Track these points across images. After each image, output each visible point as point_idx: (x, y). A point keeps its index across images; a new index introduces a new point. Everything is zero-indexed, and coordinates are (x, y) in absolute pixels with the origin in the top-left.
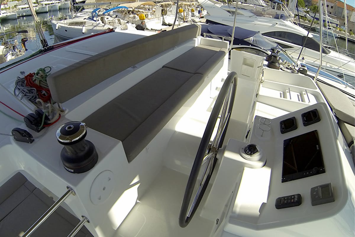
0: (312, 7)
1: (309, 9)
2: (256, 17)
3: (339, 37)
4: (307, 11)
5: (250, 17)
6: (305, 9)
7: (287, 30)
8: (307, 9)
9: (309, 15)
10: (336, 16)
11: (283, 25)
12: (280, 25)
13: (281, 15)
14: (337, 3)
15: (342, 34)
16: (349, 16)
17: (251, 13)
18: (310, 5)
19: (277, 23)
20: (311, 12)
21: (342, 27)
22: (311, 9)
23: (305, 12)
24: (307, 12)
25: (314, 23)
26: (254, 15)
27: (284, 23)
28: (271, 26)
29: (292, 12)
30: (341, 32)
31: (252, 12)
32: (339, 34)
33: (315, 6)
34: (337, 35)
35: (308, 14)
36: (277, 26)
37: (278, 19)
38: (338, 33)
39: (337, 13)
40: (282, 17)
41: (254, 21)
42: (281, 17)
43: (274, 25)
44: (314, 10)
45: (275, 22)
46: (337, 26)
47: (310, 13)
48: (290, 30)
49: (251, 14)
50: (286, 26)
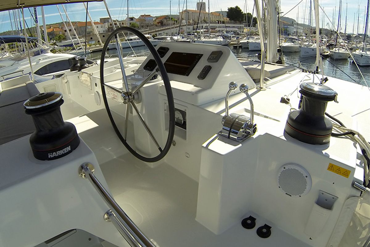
0: (57, 37)
1: (55, 41)
2: (18, 63)
3: (92, 51)
4: (54, 42)
5: (12, 65)
6: (51, 42)
7: (52, 60)
8: (52, 41)
9: (57, 46)
10: (81, 35)
11: (46, 58)
12: (43, 59)
13: (41, 49)
14: (78, 25)
15: (93, 48)
16: (92, 30)
17: (10, 61)
18: (54, 36)
19: (40, 59)
20: (58, 42)
21: (90, 42)
22: (57, 40)
23: (52, 45)
24: (55, 44)
25: (65, 51)
26: (15, 61)
27: (47, 55)
28: (36, 65)
29: (46, 46)
30: (92, 47)
31: (12, 60)
32: (90, 50)
33: (59, 35)
34: (89, 51)
35: (55, 46)
36: (41, 62)
37: (39, 54)
38: (89, 48)
39: (80, 32)
40: (43, 51)
41: (17, 68)
42: (41, 52)
43: (38, 62)
44: (59, 39)
45: (38, 59)
46: (86, 44)
47: (57, 44)
48: (54, 60)
49: (12, 62)
50: (49, 58)
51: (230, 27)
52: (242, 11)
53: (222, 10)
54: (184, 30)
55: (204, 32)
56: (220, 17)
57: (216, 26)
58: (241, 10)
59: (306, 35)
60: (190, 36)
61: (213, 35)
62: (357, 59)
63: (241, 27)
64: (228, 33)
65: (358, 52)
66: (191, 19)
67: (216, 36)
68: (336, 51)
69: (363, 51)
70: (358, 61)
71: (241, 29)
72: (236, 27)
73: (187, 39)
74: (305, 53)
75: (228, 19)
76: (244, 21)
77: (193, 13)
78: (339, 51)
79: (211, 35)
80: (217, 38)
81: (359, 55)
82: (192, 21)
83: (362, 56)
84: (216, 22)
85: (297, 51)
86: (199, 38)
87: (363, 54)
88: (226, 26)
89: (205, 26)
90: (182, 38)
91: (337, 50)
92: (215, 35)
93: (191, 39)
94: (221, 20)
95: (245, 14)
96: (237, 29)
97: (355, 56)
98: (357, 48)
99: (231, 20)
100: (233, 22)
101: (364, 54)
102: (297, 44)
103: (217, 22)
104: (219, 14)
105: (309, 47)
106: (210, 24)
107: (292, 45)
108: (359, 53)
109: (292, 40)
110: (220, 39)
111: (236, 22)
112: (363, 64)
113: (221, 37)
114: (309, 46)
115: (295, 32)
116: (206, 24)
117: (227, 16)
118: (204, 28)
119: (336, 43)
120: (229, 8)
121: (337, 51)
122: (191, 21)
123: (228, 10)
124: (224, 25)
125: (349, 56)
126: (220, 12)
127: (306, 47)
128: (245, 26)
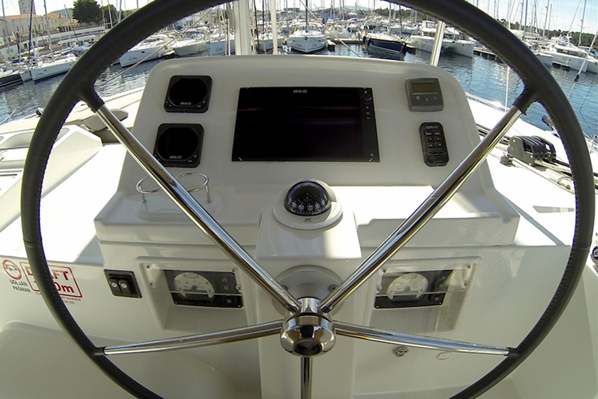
51: (81, 34)
52: (97, 4)
53: (67, 8)
54: (3, 56)
55: (40, 51)
56: (61, 20)
57: (58, 36)
58: (97, 2)
59: (206, 23)
60: (18, 64)
61: (58, 54)
62: (300, 45)
63: (100, 31)
64: (82, 45)
65: (298, 34)
66: (13, 33)
67: (63, 55)
68: (264, 39)
69: (307, 32)
70: (301, 46)
71: (100, 34)
72: (91, 32)
73: (14, 71)
74: (217, 51)
75: (76, 21)
76: (104, 20)
77: (13, 20)
78: (268, 37)
79: (54, 54)
80: (67, 57)
81: (303, 38)
82: (14, 35)
83: (306, 38)
84: (56, 30)
85: (201, 50)
86: (35, 63)
87: (307, 35)
88: (76, 33)
89: (39, 41)
90: (4, 71)
91: (266, 37)
92: (60, 53)
93: (19, 69)
94: (63, 25)
95: (104, 8)
96: (94, 36)
97: (294, 40)
98: (296, 28)
99: (81, 23)
100: (85, 26)
101: (309, 35)
102: (199, 40)
103: (58, 29)
104: (60, 15)
105: (221, 41)
106: (51, 35)
107: (192, 42)
108: (302, 35)
109: (190, 35)
110: (71, 58)
111: (90, 25)
112: (309, 50)
113: (72, 55)
114: (221, 39)
115: (187, 22)
116: (41, 37)
117: (73, 16)
118: (37, 45)
119: (257, 26)
120: (75, 3)
121: (266, 39)
122: (13, 38)
123: (74, 5)
124: (72, 32)
125: (284, 43)
126: (63, 10)
127: (216, 41)
128: (106, 28)
